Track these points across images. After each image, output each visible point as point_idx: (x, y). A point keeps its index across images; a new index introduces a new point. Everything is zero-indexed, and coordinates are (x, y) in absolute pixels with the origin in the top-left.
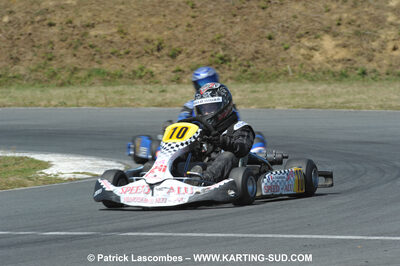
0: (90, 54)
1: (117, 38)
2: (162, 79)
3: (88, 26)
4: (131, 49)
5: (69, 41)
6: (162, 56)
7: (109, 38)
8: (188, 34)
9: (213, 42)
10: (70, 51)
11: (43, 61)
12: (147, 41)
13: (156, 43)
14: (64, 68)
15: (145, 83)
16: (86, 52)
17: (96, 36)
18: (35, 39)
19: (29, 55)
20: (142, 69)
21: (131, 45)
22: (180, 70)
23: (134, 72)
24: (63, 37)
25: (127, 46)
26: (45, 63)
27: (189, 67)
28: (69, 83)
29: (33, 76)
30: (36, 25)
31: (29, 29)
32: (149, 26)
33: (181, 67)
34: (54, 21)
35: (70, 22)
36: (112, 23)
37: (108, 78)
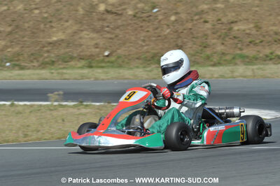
3: (232, 23)
5: (219, 34)
7: (248, 31)
11: (200, 48)
14: (215, 53)
17: (238, 30)
26: (202, 50)
28: (219, 63)
30: (195, 22)
31: (189, 25)
34: (207, 20)
35: (219, 20)
36: (250, 20)
37: (247, 60)
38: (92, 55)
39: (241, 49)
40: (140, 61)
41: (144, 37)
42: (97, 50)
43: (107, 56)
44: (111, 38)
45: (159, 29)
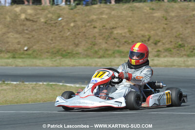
0: (114, 43)
1: (128, 35)
3: (113, 28)
4: (135, 40)
5: (104, 36)
6: (150, 44)
7: (123, 35)
9: (176, 37)
10: (105, 41)
11: (91, 46)
12: (143, 36)
13: (148, 37)
14: (101, 49)
16: (112, 41)
17: (117, 34)
18: (87, 35)
19: (84, 43)
21: (135, 38)
22: (159, 51)
24: (101, 34)
25: (132, 39)
26: (92, 47)
27: (164, 49)
28: (104, 56)
30: (87, 28)
31: (83, 30)
32: (144, 29)
33: (160, 49)
34: (96, 26)
35: (104, 26)
36: (125, 27)
37: (123, 54)
38: (15, 50)
39: (119, 47)
40: (49, 54)
41: (52, 37)
42: (19, 46)
43: (26, 50)
44: (29, 38)
45: (63, 32)
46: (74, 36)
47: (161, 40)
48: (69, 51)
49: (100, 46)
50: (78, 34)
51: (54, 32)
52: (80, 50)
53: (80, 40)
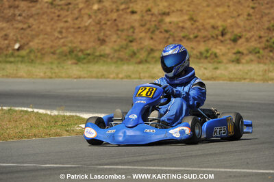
0: (165, 37)
1: (188, 24)
2: (224, 59)
4: (199, 34)
6: (225, 40)
8: (247, 22)
9: (268, 29)
10: (149, 35)
12: (213, 27)
13: (221, 29)
15: (210, 62)
16: (162, 35)
18: (120, 24)
19: (114, 38)
20: (207, 51)
21: (199, 30)
22: (239, 52)
23: (201, 53)
24: (143, 23)
25: (196, 31)
27: (248, 49)
29: (116, 55)
33: (241, 50)
46: (98, 26)
47: (244, 34)
48: (88, 52)
49: (141, 43)
50: (105, 24)
51: (65, 20)
52: (107, 49)
53: (108, 33)
